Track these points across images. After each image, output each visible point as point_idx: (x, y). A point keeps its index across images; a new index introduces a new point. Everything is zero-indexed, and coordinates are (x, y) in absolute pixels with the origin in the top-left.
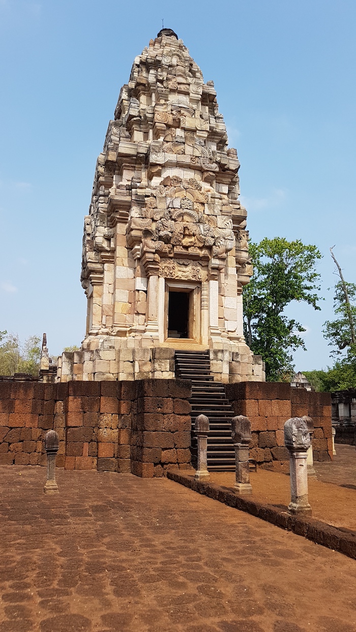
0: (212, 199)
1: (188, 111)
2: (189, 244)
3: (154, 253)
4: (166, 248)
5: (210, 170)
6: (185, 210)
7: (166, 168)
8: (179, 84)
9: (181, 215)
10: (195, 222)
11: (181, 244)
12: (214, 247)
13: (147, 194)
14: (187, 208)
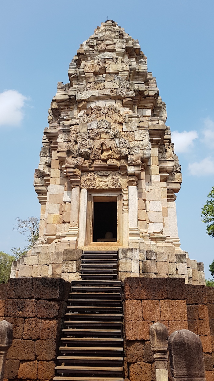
0: (129, 119)
1: (111, 60)
2: (107, 157)
3: (73, 168)
4: (87, 163)
5: (127, 96)
6: (102, 130)
7: (91, 103)
8: (107, 45)
9: (98, 134)
10: (111, 138)
11: (99, 158)
12: (129, 156)
13: (72, 123)
14: (103, 128)
